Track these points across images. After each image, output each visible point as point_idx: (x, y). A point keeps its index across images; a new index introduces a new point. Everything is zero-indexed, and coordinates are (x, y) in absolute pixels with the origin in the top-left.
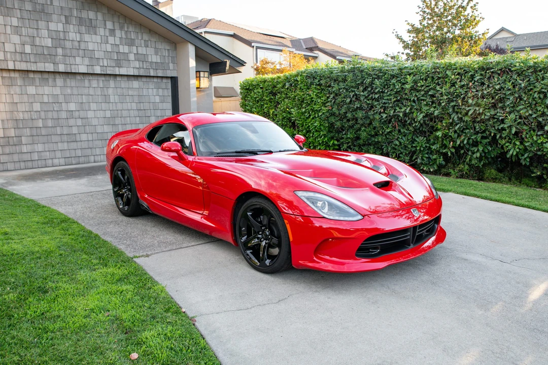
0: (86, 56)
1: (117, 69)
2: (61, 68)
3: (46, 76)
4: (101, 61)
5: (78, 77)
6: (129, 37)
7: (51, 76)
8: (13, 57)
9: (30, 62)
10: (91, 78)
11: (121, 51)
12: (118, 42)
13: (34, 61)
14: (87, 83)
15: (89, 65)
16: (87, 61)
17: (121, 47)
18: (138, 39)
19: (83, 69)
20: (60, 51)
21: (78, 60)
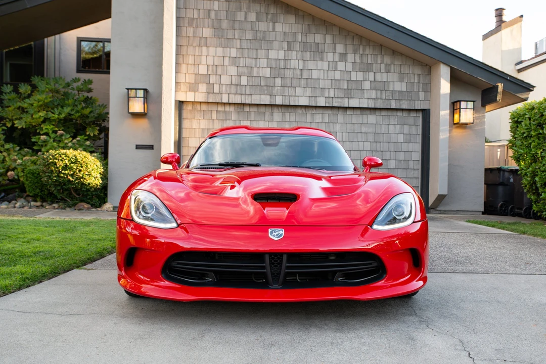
0: (309, 86)
1: (346, 100)
2: (279, 101)
3: (262, 109)
4: (327, 91)
5: (299, 111)
6: (365, 61)
7: (269, 109)
8: (228, 89)
9: (245, 94)
10: (314, 111)
11: (353, 78)
12: (349, 67)
13: (249, 93)
14: (309, 116)
15: (312, 97)
16: (309, 92)
17: (353, 74)
18: (377, 63)
19: (304, 101)
20: (278, 81)
21: (299, 91)
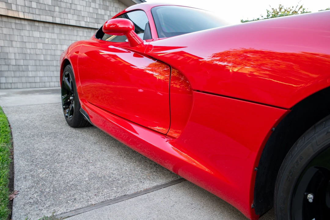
0: (76, 14)
1: (96, 24)
2: (58, 21)
3: (47, 25)
4: (86, 18)
5: (70, 28)
6: (105, 4)
7: (51, 26)
8: (23, 9)
9: (36, 14)
10: (78, 29)
11: (99, 13)
12: (97, 7)
13: (38, 14)
14: (75, 32)
15: (77, 21)
16: (75, 17)
17: (99, 10)
18: (111, 6)
19: (73, 23)
20: (57, 9)
21: (70, 16)
